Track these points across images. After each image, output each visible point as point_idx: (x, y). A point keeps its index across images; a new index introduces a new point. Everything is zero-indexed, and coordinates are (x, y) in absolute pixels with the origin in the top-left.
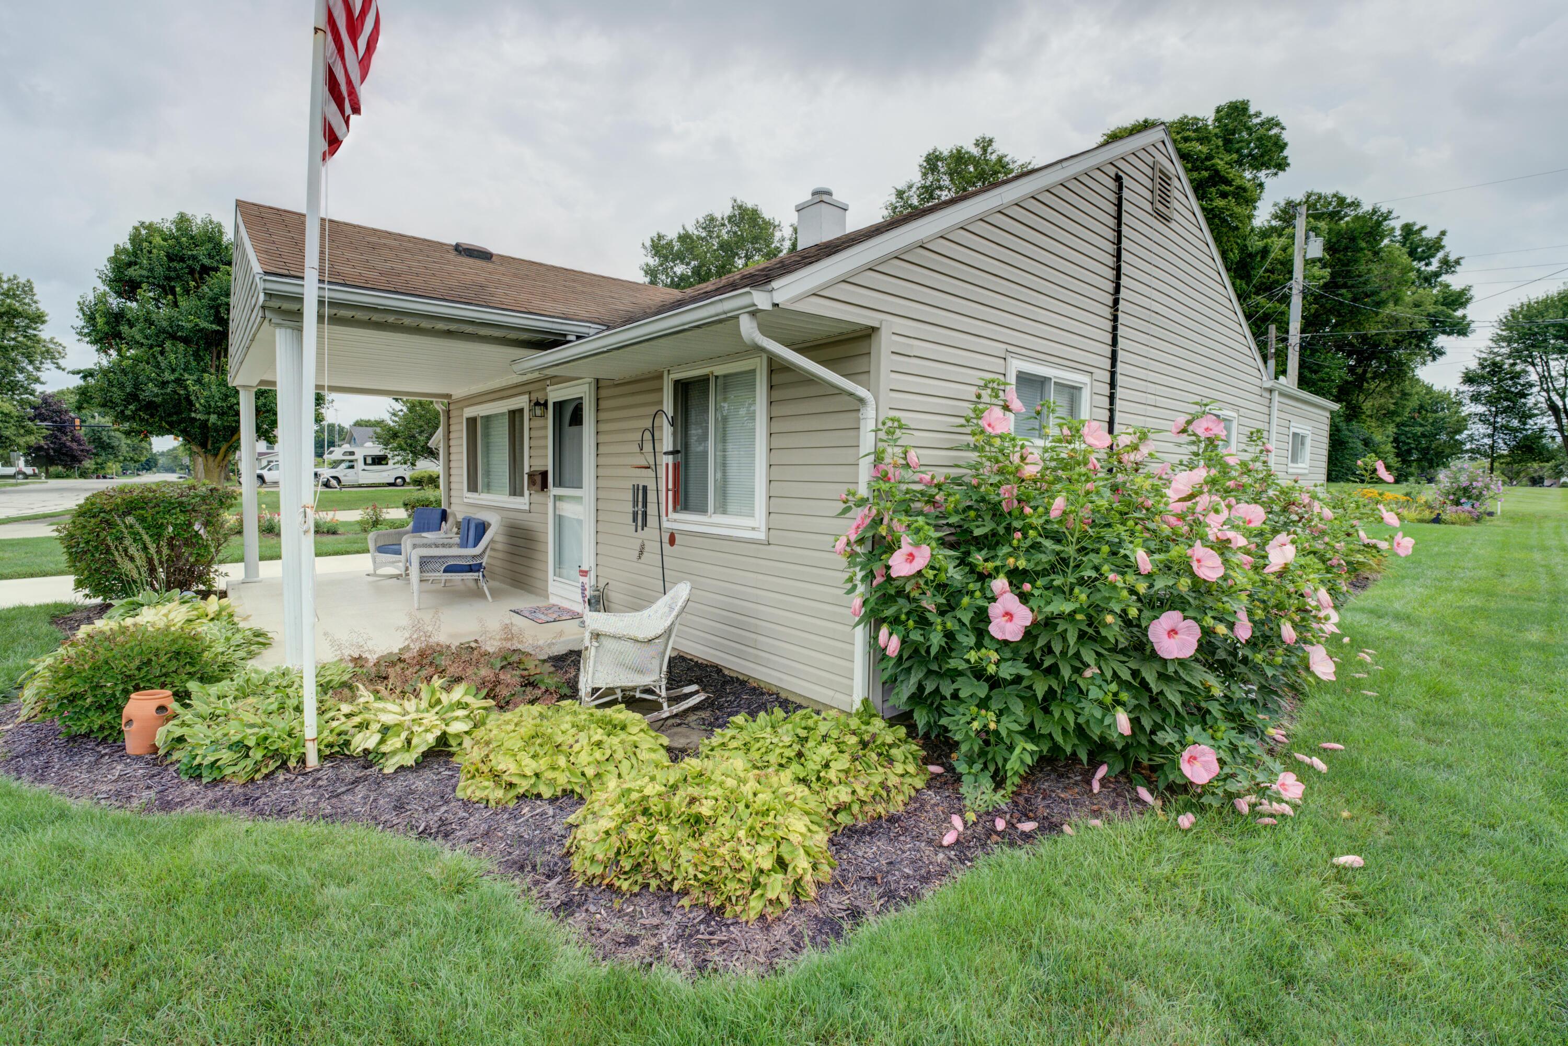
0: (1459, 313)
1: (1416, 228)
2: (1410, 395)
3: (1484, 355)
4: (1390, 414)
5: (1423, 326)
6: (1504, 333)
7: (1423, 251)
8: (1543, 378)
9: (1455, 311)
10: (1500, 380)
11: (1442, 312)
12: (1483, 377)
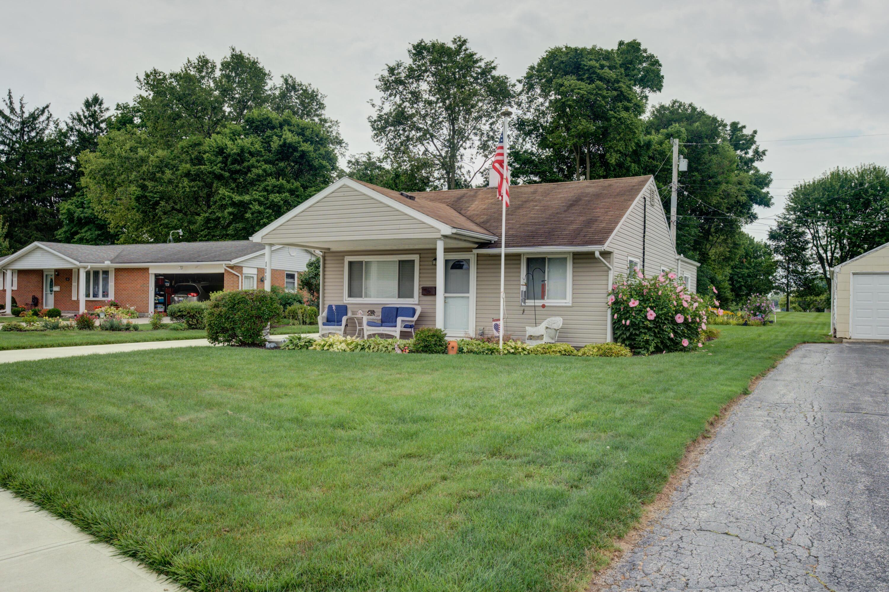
0: (765, 190)
1: (739, 126)
2: (739, 245)
3: (781, 220)
4: (727, 259)
5: (743, 199)
6: (792, 204)
7: (743, 144)
8: (814, 237)
9: (763, 188)
10: (790, 238)
11: (754, 190)
12: (780, 235)
